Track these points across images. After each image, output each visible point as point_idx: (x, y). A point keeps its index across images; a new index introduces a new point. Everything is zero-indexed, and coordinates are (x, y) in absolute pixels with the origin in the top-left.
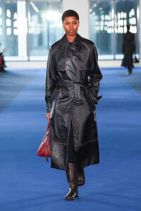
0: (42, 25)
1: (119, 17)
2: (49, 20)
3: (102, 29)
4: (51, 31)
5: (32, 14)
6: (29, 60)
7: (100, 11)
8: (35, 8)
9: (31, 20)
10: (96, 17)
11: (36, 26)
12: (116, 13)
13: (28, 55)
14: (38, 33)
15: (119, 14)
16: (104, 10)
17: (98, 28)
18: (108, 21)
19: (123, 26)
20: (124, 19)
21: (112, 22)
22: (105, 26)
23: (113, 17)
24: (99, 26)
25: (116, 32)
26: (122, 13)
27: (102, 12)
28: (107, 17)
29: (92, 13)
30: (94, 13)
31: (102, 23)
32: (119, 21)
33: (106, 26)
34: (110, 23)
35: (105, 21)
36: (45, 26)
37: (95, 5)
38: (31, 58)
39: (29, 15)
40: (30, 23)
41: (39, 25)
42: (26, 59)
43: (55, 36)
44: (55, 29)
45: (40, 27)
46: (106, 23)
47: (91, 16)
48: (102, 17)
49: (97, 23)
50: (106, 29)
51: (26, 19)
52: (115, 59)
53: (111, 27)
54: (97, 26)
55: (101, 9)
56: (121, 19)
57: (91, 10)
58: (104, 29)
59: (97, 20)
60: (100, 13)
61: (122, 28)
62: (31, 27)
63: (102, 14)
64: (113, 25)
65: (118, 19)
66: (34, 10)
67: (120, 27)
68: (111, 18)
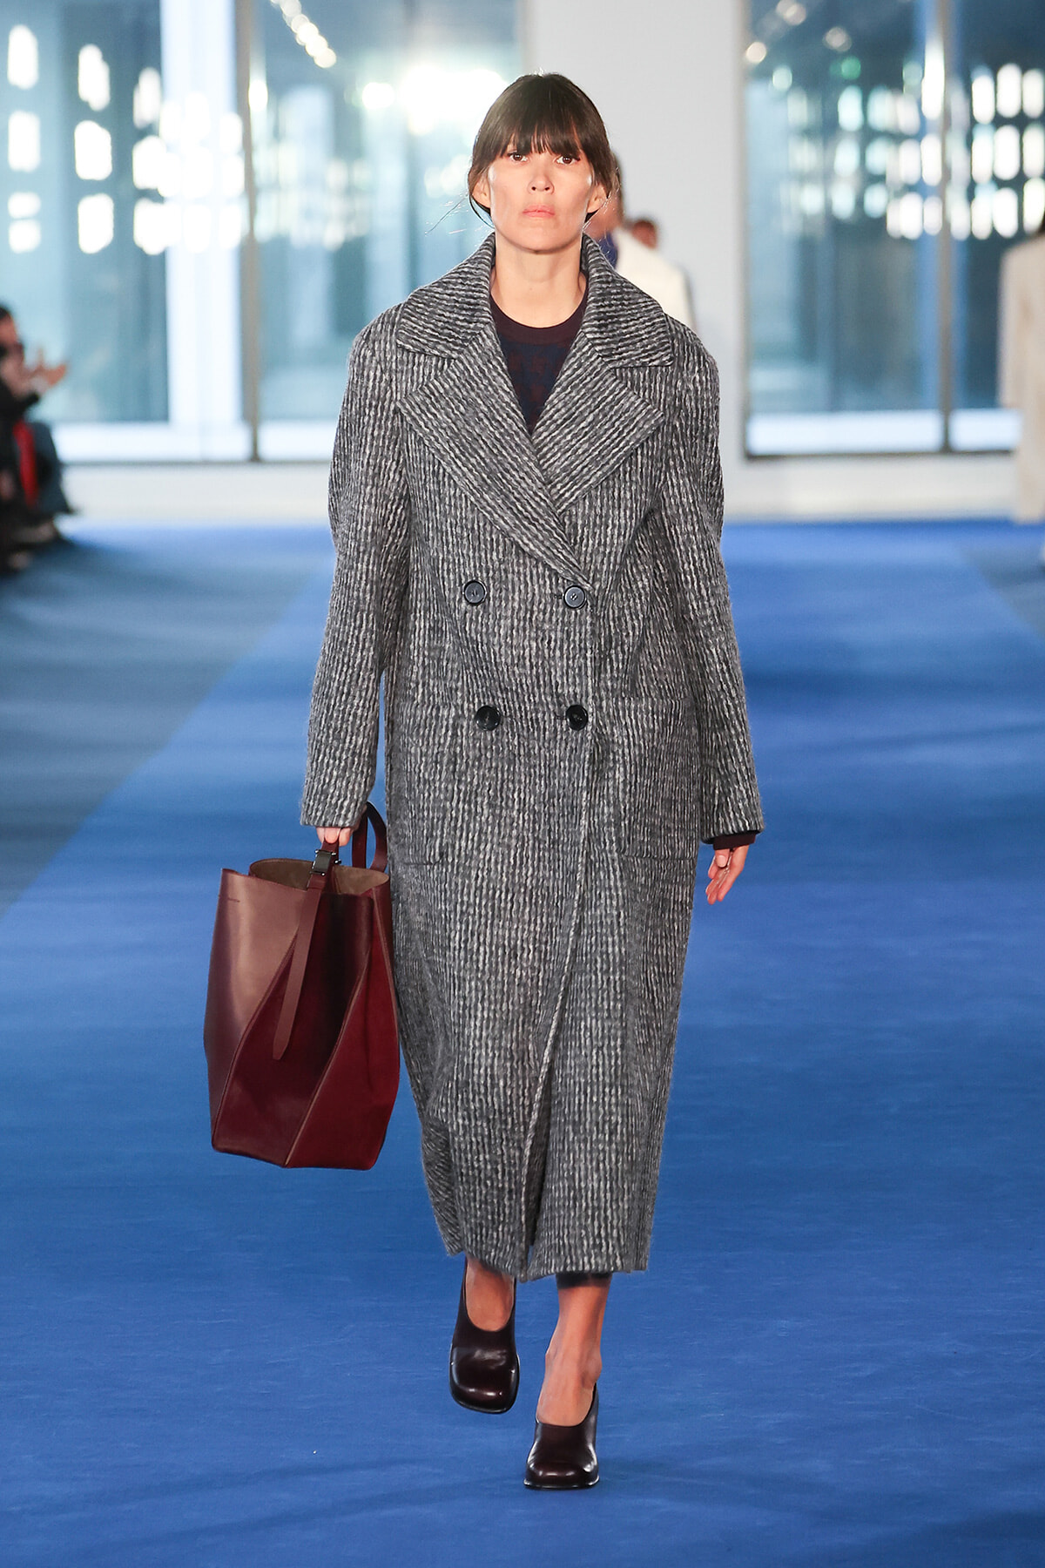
0: (361, 174)
1: (984, 112)
2: (421, 126)
3: (844, 204)
5: (279, 88)
6: (255, 458)
7: (834, 56)
8: (308, 35)
9: (277, 134)
10: (799, 110)
11: (310, 180)
12: (961, 73)
13: (252, 414)
14: (333, 235)
15: (982, 84)
16: (859, 48)
17: (811, 200)
18: (896, 137)
19: (1018, 183)
20: (1021, 122)
21: (931, 145)
22: (871, 178)
23: (933, 108)
24: (826, 176)
25: (959, 228)
26: (1009, 74)
27: (850, 68)
28: (887, 109)
29: (763, 73)
30: (782, 78)
31: (846, 157)
32: (982, 140)
33: (878, 179)
34: (907, 151)
35: (868, 135)
36: (387, 175)
37: (791, 12)
38: (276, 441)
39: (258, 89)
40: (261, 160)
41: (335, 174)
42: (235, 443)
45: (350, 191)
46: (880, 155)
47: (758, 94)
48: (849, 108)
49: (805, 156)
50: (876, 200)
51: (235, 123)
52: (947, 449)
53: (917, 188)
54: (803, 178)
55: (837, 39)
56: (999, 121)
57: (756, 53)
58: (860, 202)
59: (808, 133)
60: (832, 70)
61: (1008, 196)
62: (276, 186)
63: (848, 83)
64: (933, 175)
65: (973, 122)
66: (300, 51)
67: (993, 187)
68: (922, 118)
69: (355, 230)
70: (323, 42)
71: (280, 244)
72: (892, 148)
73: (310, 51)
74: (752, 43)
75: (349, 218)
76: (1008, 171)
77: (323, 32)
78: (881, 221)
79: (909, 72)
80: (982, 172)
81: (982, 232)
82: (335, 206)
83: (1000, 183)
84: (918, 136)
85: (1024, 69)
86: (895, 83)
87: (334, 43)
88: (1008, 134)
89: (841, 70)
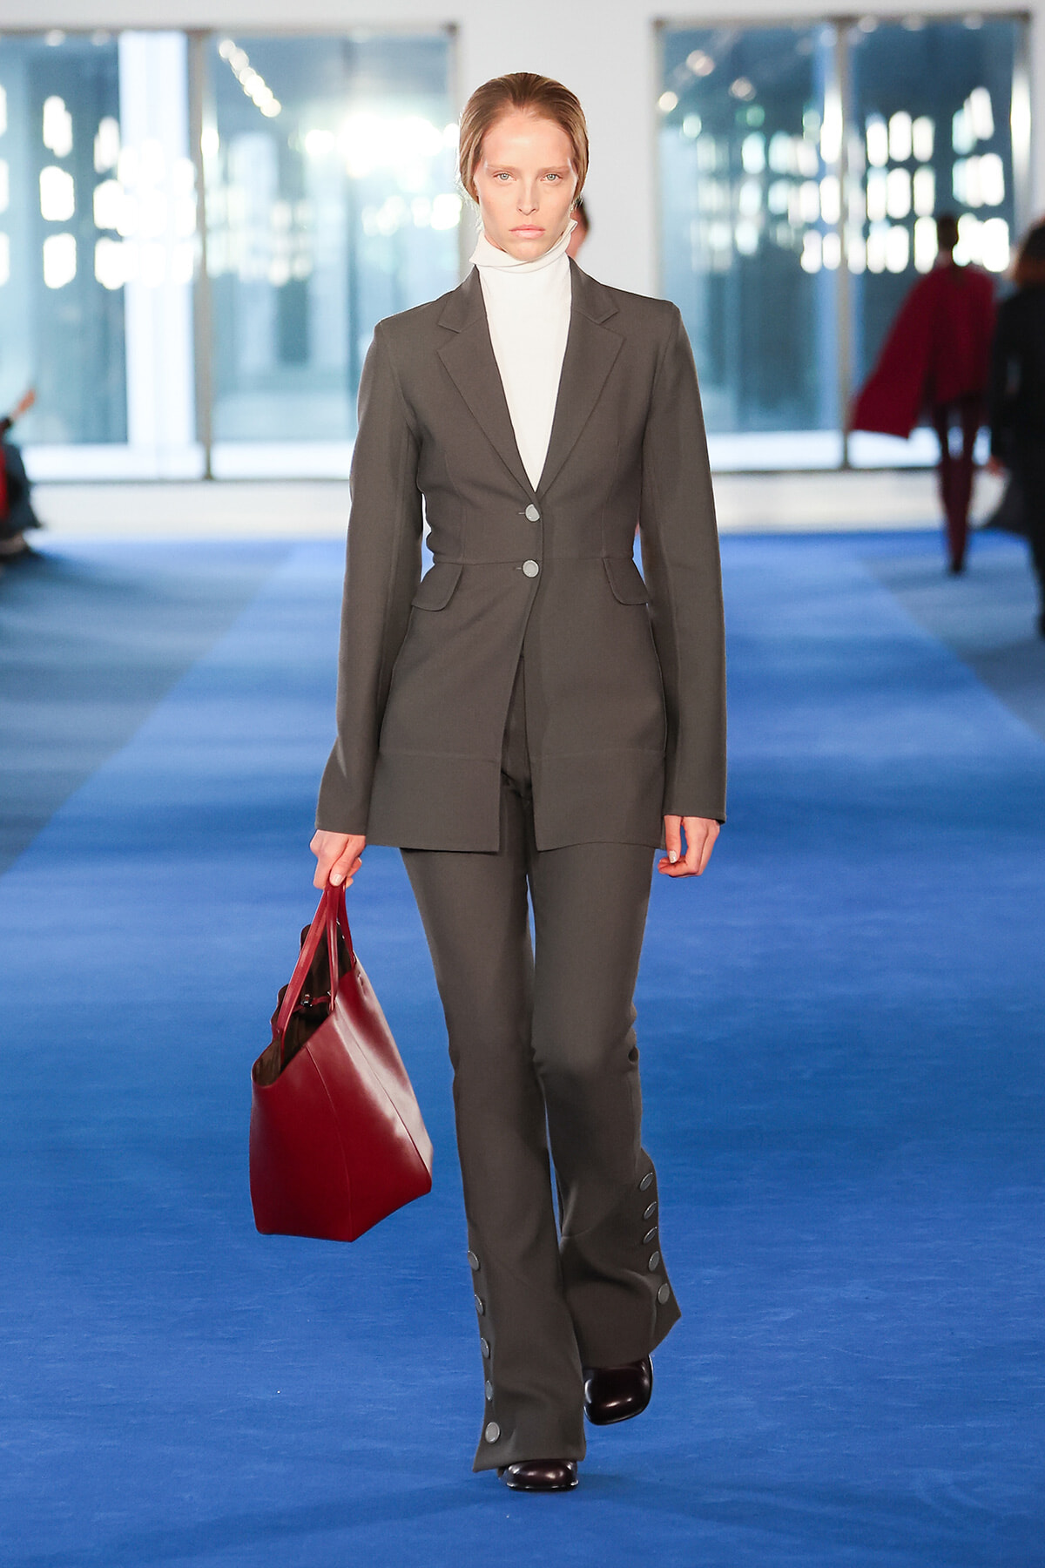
0: (305, 213)
1: (878, 156)
2: (359, 170)
3: (748, 242)
4: (375, 258)
5: (227, 134)
6: (208, 477)
7: (738, 104)
8: (255, 86)
9: (226, 177)
10: (709, 154)
11: (256, 220)
12: (857, 121)
13: (205, 435)
14: (279, 273)
15: (875, 129)
16: (763, 96)
17: (718, 237)
18: (795, 179)
19: (909, 221)
20: (911, 165)
21: (830, 185)
22: (774, 218)
23: (831, 154)
24: (732, 216)
25: (856, 264)
26: (900, 120)
27: (754, 115)
28: (786, 153)
29: (674, 120)
30: (692, 125)
31: (749, 197)
32: (875, 181)
33: (780, 219)
34: (807, 190)
35: (770, 177)
36: (327, 214)
37: (700, 64)
38: (227, 460)
39: (210, 136)
40: (213, 202)
41: (280, 214)
42: (191, 464)
44: (398, 243)
45: (294, 229)
46: (781, 197)
47: (669, 139)
48: (752, 152)
49: (712, 196)
51: (188, 168)
52: (846, 467)
53: (816, 226)
54: (710, 217)
55: (741, 89)
56: (891, 165)
57: (669, 102)
59: (716, 175)
60: (738, 116)
61: (900, 233)
62: (225, 225)
63: (751, 129)
64: (831, 214)
65: (868, 165)
66: (248, 102)
67: (886, 225)
68: (821, 162)
69: (301, 268)
70: (268, 93)
71: (230, 278)
72: (794, 189)
73: (257, 102)
74: (665, 91)
75: (293, 256)
76: (900, 211)
77: (268, 84)
79: (809, 119)
80: (876, 213)
81: (876, 268)
82: (281, 244)
83: (893, 222)
84: (818, 178)
85: (914, 117)
86: (794, 128)
87: (278, 94)
88: (901, 175)
89: (745, 118)
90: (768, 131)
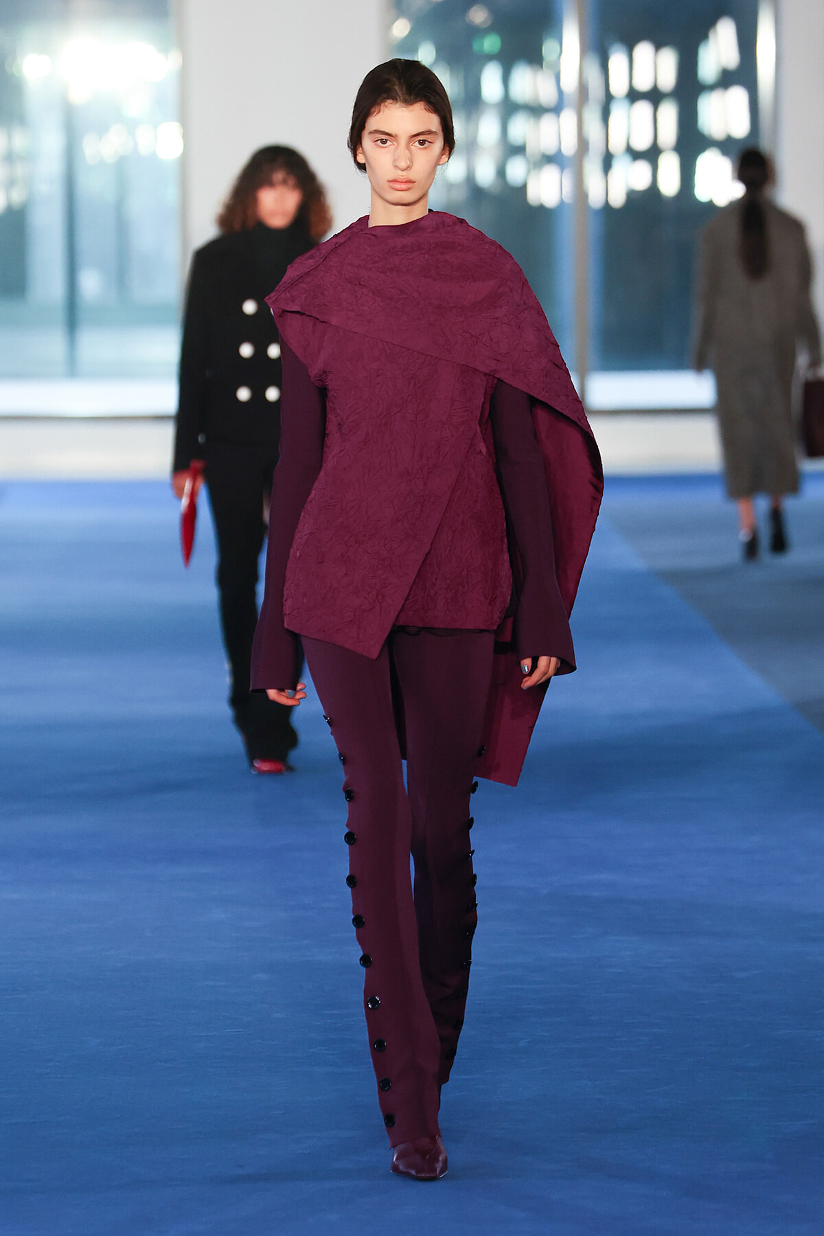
0: (21, 141)
1: (619, 86)
2: (78, 97)
3: (485, 174)
4: (94, 186)
7: (476, 32)
12: (597, 48)
15: (617, 60)
16: (499, 24)
17: (454, 170)
18: (536, 110)
19: (652, 155)
20: (655, 97)
21: (568, 118)
22: (512, 150)
23: (570, 82)
24: (469, 148)
25: (596, 197)
26: (644, 51)
27: (491, 43)
28: (526, 83)
29: (408, 48)
30: (427, 53)
31: (488, 129)
32: (619, 112)
33: (519, 150)
34: (547, 121)
35: (509, 108)
36: (50, 144)
43: (122, 227)
44: (121, 169)
45: (10, 158)
46: (520, 128)
48: (491, 82)
50: (516, 171)
53: (555, 159)
55: (479, 16)
56: (634, 96)
57: (401, 28)
58: (501, 172)
60: (476, 46)
61: (643, 168)
63: (490, 58)
64: (569, 146)
65: (609, 98)
67: (628, 158)
68: (560, 92)
69: (17, 197)
72: (532, 120)
74: (397, 19)
75: (11, 183)
76: (642, 143)
78: (523, 189)
79: (549, 48)
80: (617, 145)
81: (617, 201)
83: (635, 155)
84: (556, 110)
85: (658, 46)
86: (535, 58)
88: (644, 108)
89: (483, 46)
90: (507, 61)
